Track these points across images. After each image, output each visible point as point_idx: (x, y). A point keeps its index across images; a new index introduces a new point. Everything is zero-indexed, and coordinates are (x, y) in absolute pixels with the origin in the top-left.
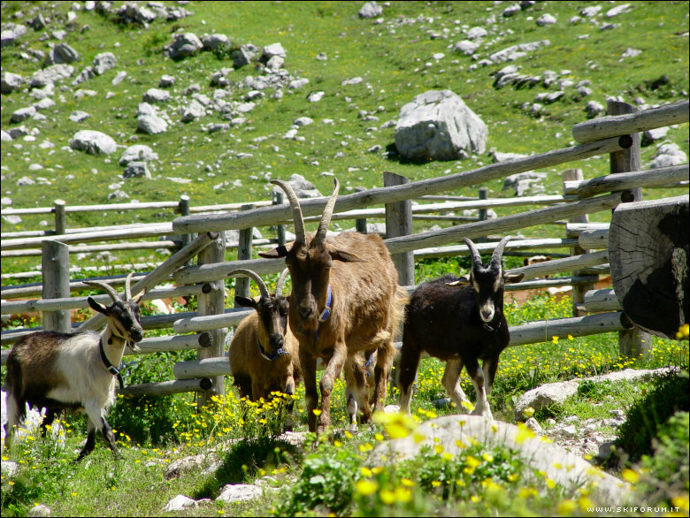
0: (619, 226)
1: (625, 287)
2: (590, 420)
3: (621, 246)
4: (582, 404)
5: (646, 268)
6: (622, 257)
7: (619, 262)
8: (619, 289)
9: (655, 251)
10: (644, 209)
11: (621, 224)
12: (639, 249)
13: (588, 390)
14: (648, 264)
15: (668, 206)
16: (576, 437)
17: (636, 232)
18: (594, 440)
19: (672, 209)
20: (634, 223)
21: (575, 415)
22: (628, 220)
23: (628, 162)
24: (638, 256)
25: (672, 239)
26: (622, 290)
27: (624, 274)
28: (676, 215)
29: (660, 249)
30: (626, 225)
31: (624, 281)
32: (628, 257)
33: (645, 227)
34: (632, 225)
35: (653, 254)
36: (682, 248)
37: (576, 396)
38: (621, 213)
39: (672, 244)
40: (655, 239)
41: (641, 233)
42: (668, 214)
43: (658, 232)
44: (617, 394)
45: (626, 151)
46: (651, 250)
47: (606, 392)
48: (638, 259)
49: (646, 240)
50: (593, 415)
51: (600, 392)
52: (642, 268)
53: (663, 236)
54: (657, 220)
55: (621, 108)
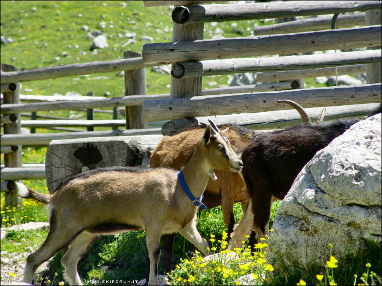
0: (52, 153)
1: (54, 187)
2: (14, 254)
3: (53, 164)
4: (9, 244)
5: (67, 177)
6: (53, 170)
7: (51, 173)
8: (51, 187)
9: (72, 168)
10: (66, 144)
11: (53, 152)
12: (63, 166)
13: (12, 236)
14: (68, 174)
15: (80, 144)
16: (8, 264)
17: (61, 157)
18: (20, 266)
19: (82, 145)
20: (61, 152)
21: (5, 250)
22: (57, 150)
23: (13, 98)
24: (62, 170)
25: (82, 161)
26: (53, 188)
27: (54, 179)
28: (84, 149)
29: (75, 166)
30: (56, 152)
31: (54, 183)
32: (57, 170)
33: (67, 154)
34: (59, 152)
35: (70, 169)
36: (87, 166)
37: (5, 239)
38: (53, 146)
39: (81, 164)
40: (72, 161)
41: (65, 157)
42: (80, 148)
43: (74, 157)
44: (28, 238)
45: (12, 92)
46: (70, 167)
47: (22, 237)
48: (62, 172)
49: (67, 161)
50: (16, 250)
51: (19, 237)
52: (64, 177)
53: (77, 159)
54: (73, 151)
55: (9, 68)
